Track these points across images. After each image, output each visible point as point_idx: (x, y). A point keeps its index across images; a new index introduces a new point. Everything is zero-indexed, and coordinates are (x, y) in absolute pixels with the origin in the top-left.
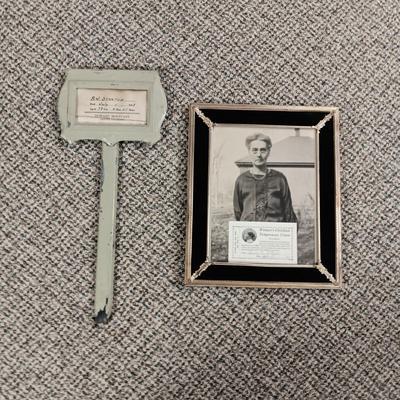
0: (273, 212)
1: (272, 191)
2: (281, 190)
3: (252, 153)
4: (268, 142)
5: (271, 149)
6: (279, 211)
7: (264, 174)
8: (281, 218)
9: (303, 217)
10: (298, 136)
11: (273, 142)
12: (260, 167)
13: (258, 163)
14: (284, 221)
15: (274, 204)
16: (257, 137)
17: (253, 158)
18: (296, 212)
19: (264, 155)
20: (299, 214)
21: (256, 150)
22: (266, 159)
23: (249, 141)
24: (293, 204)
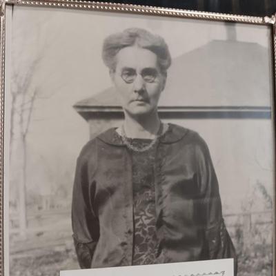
0: (178, 236)
1: (172, 180)
2: (197, 176)
3: (120, 80)
4: (161, 52)
5: (169, 71)
6: (191, 232)
7: (153, 137)
8: (197, 251)
9: (249, 241)
10: (232, 39)
11: (174, 52)
12: (142, 119)
13: (137, 109)
14: (204, 256)
15: (179, 216)
16: (133, 38)
17: (124, 95)
18: (231, 231)
19: (151, 88)
20: (239, 234)
21: (131, 72)
22: (156, 96)
23: (112, 49)
24: (225, 211)
